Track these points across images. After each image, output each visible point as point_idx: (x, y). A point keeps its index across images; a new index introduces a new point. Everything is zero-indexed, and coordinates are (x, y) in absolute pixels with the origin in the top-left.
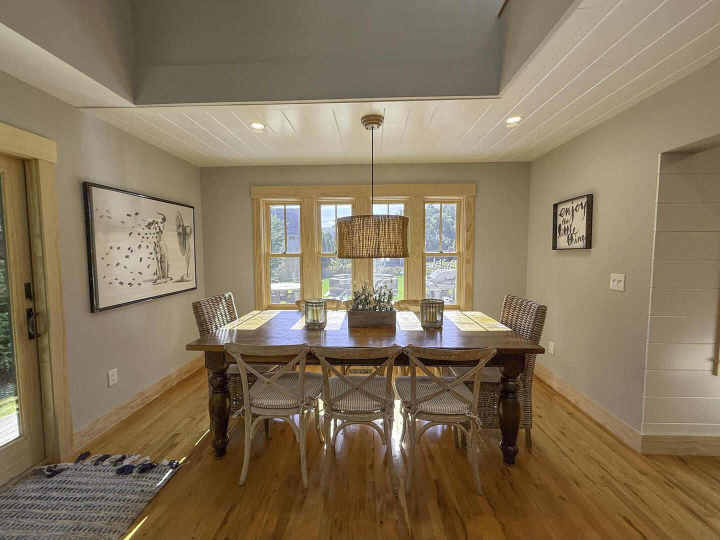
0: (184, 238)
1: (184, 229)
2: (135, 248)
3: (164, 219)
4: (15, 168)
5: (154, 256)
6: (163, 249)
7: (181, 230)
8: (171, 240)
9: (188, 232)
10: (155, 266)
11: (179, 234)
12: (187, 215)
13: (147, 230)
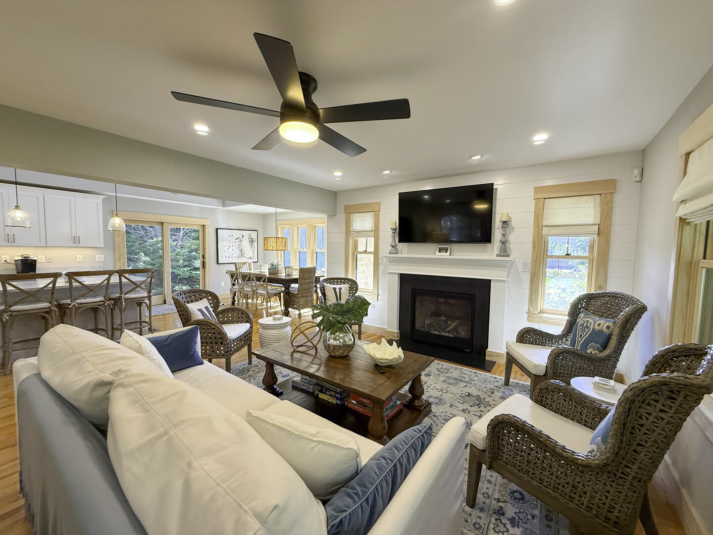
0: (252, 243)
1: (252, 239)
2: (231, 246)
3: (243, 236)
4: (202, 227)
5: (238, 249)
6: (242, 246)
7: (250, 240)
8: (246, 244)
9: (254, 240)
10: (239, 252)
11: (250, 241)
12: (254, 235)
13: (236, 240)
